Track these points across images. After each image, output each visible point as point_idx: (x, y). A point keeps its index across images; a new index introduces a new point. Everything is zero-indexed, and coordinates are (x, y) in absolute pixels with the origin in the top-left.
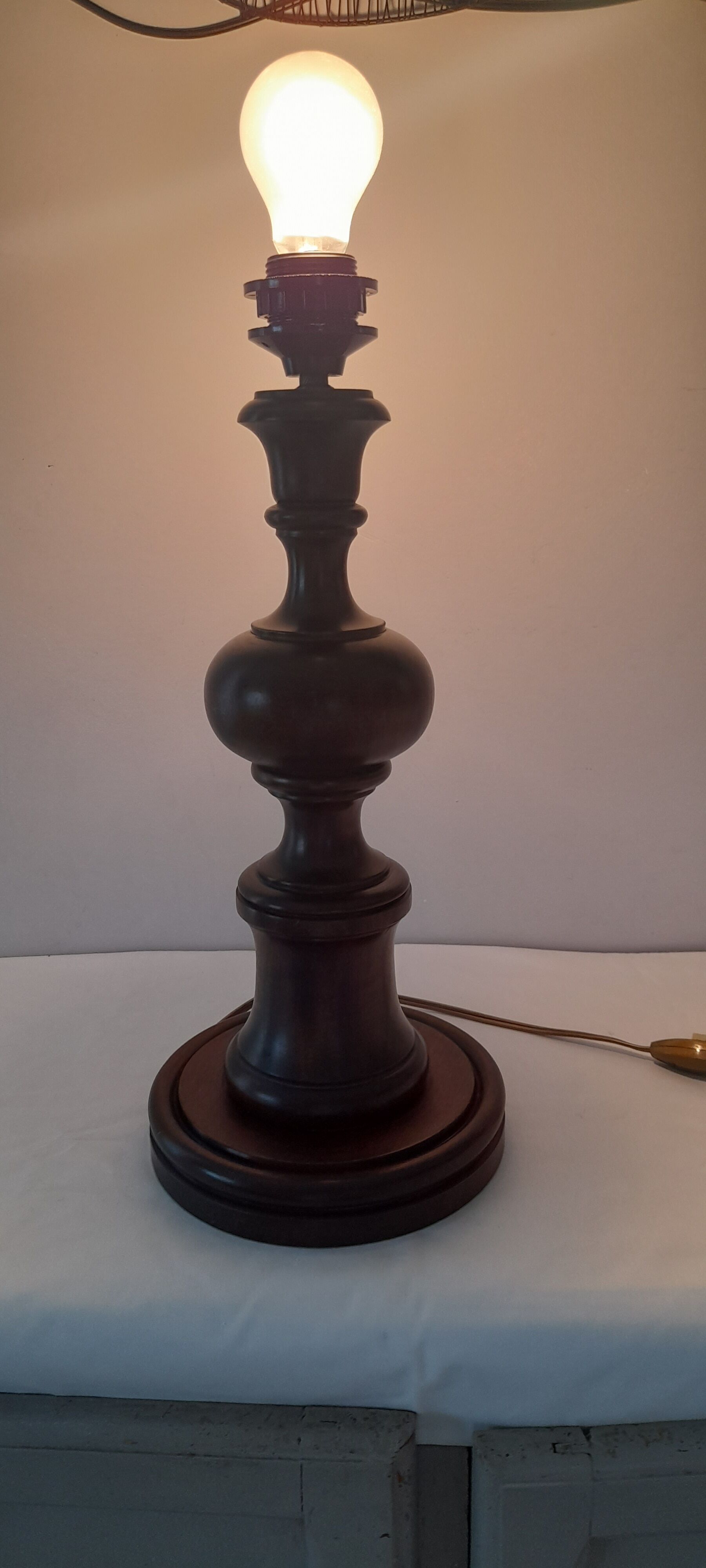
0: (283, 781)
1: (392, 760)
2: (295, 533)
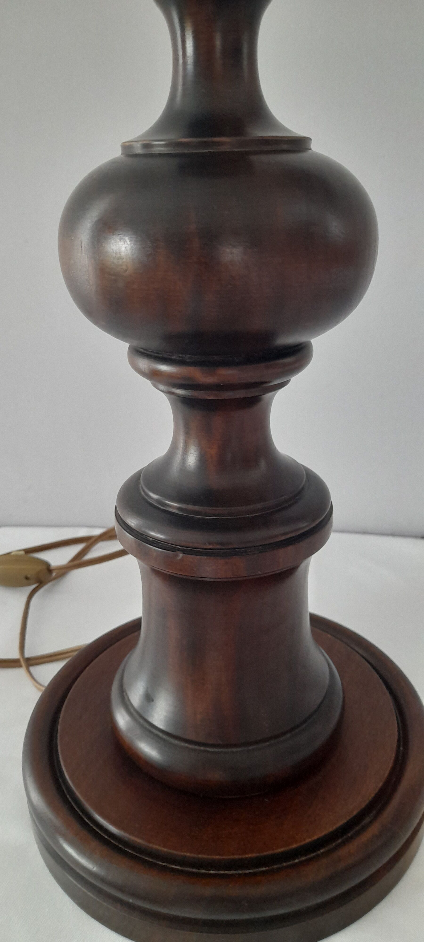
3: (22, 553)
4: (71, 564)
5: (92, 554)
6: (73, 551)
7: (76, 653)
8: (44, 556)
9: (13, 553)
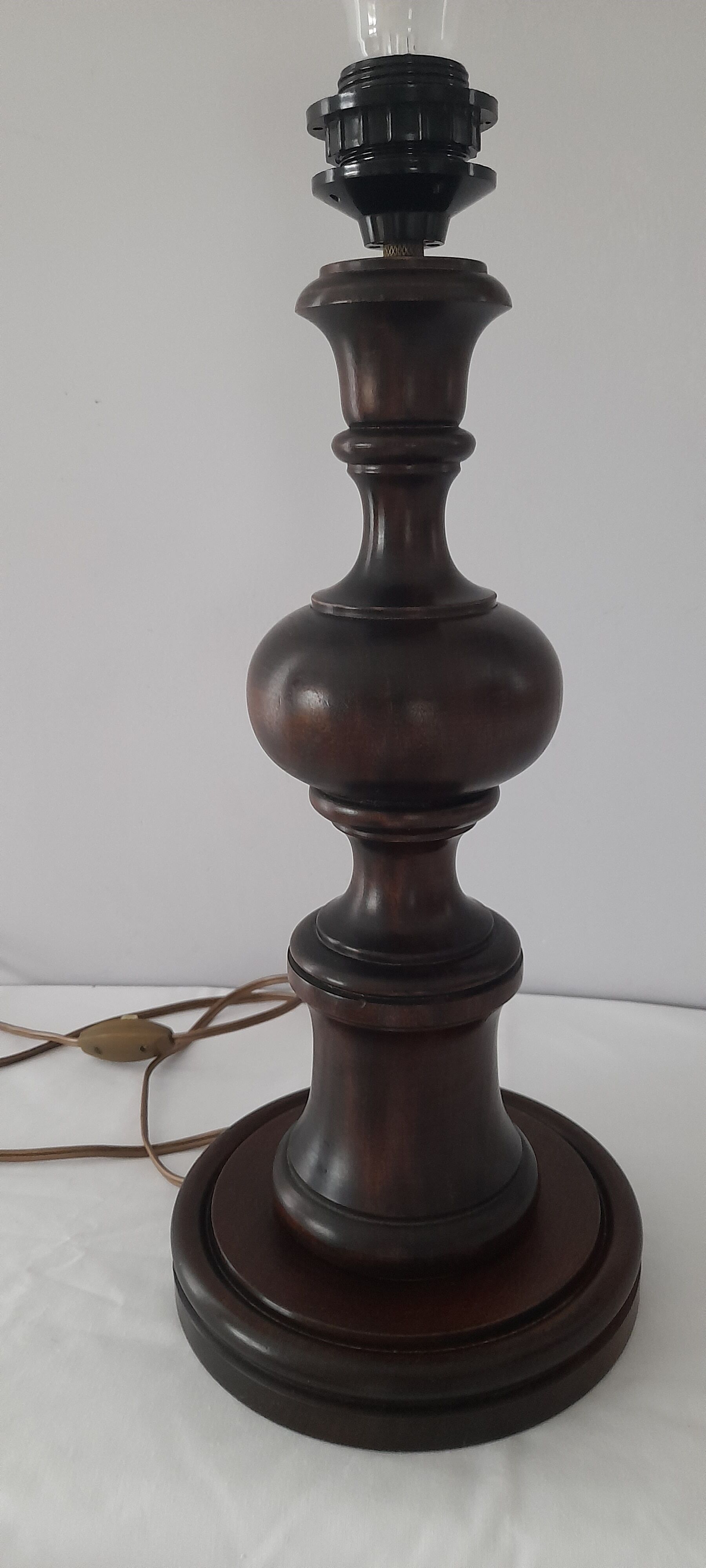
0: (350, 811)
1: (500, 785)
2: (372, 469)
3: (136, 1017)
4: (194, 1032)
5: (219, 1021)
6: (196, 1016)
7: (214, 1139)
8: (164, 1021)
9: (122, 1018)
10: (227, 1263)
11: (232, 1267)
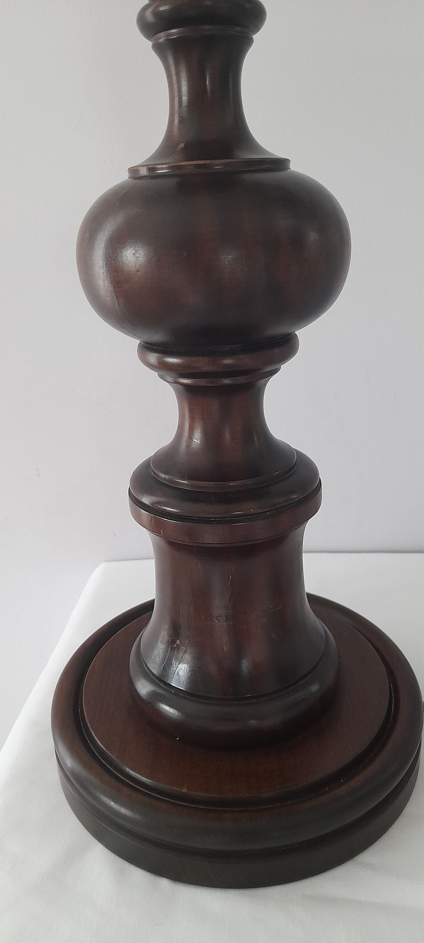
0: (174, 360)
1: (298, 332)
10: (94, 738)
11: (99, 743)
